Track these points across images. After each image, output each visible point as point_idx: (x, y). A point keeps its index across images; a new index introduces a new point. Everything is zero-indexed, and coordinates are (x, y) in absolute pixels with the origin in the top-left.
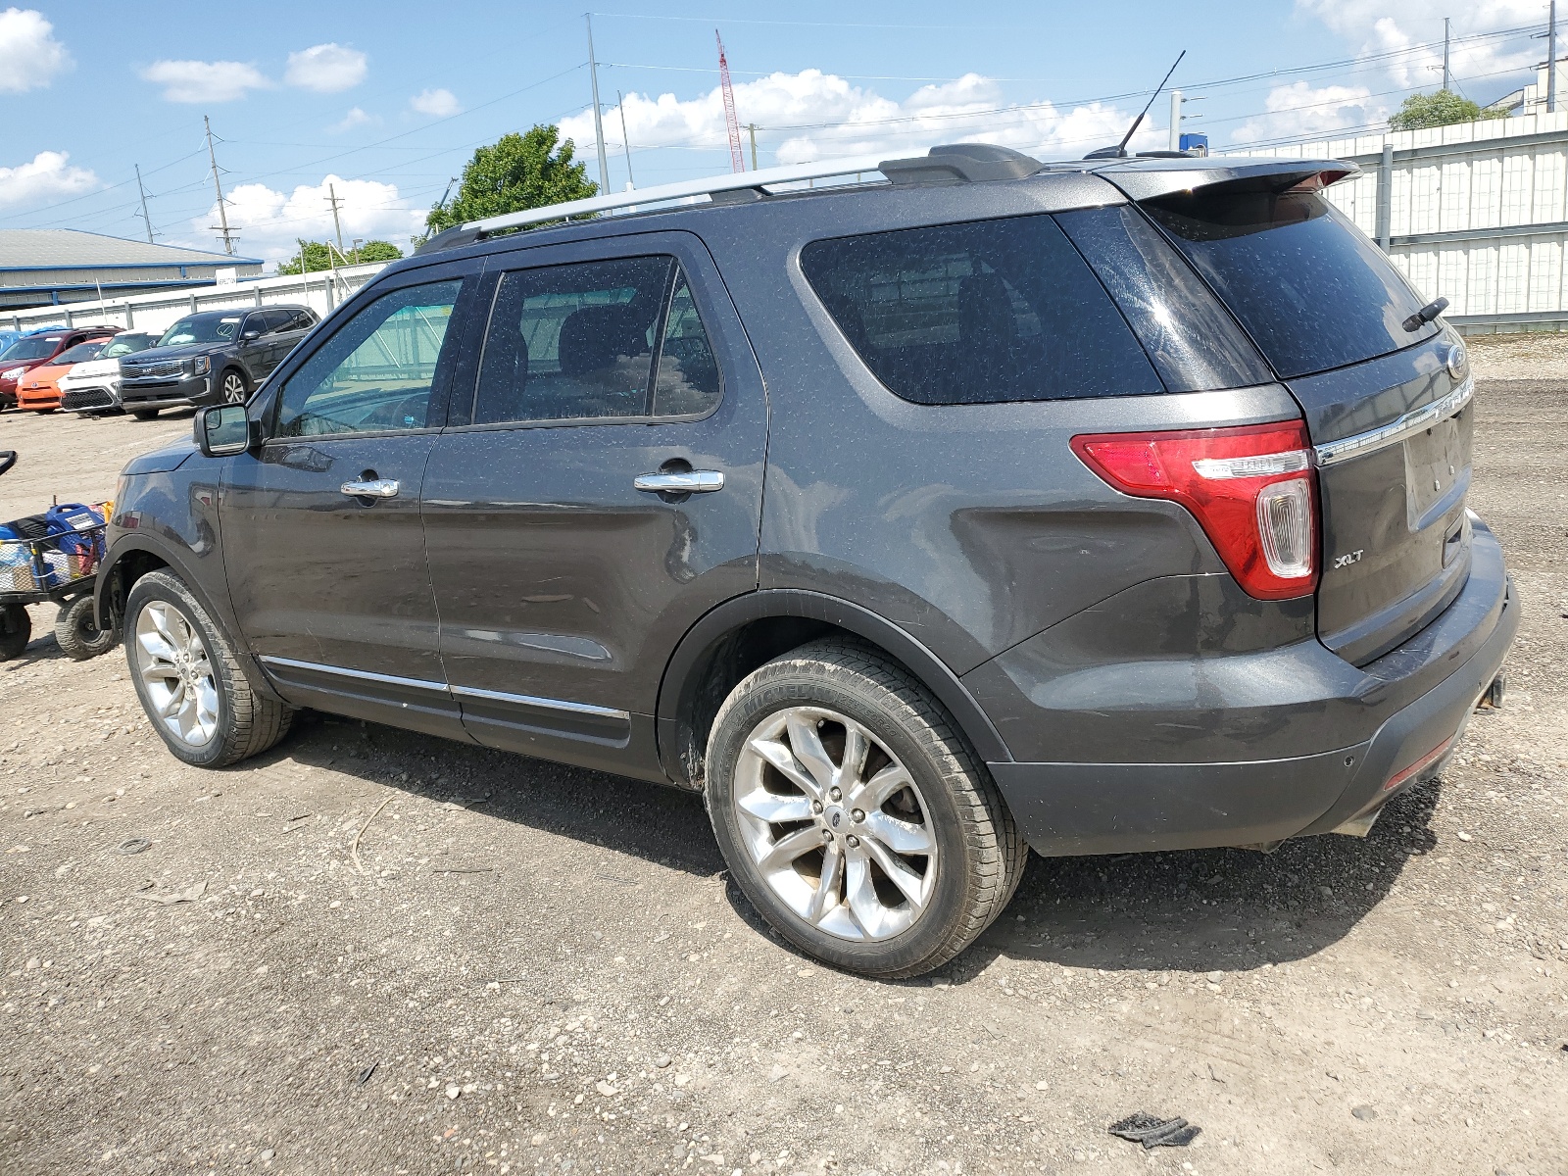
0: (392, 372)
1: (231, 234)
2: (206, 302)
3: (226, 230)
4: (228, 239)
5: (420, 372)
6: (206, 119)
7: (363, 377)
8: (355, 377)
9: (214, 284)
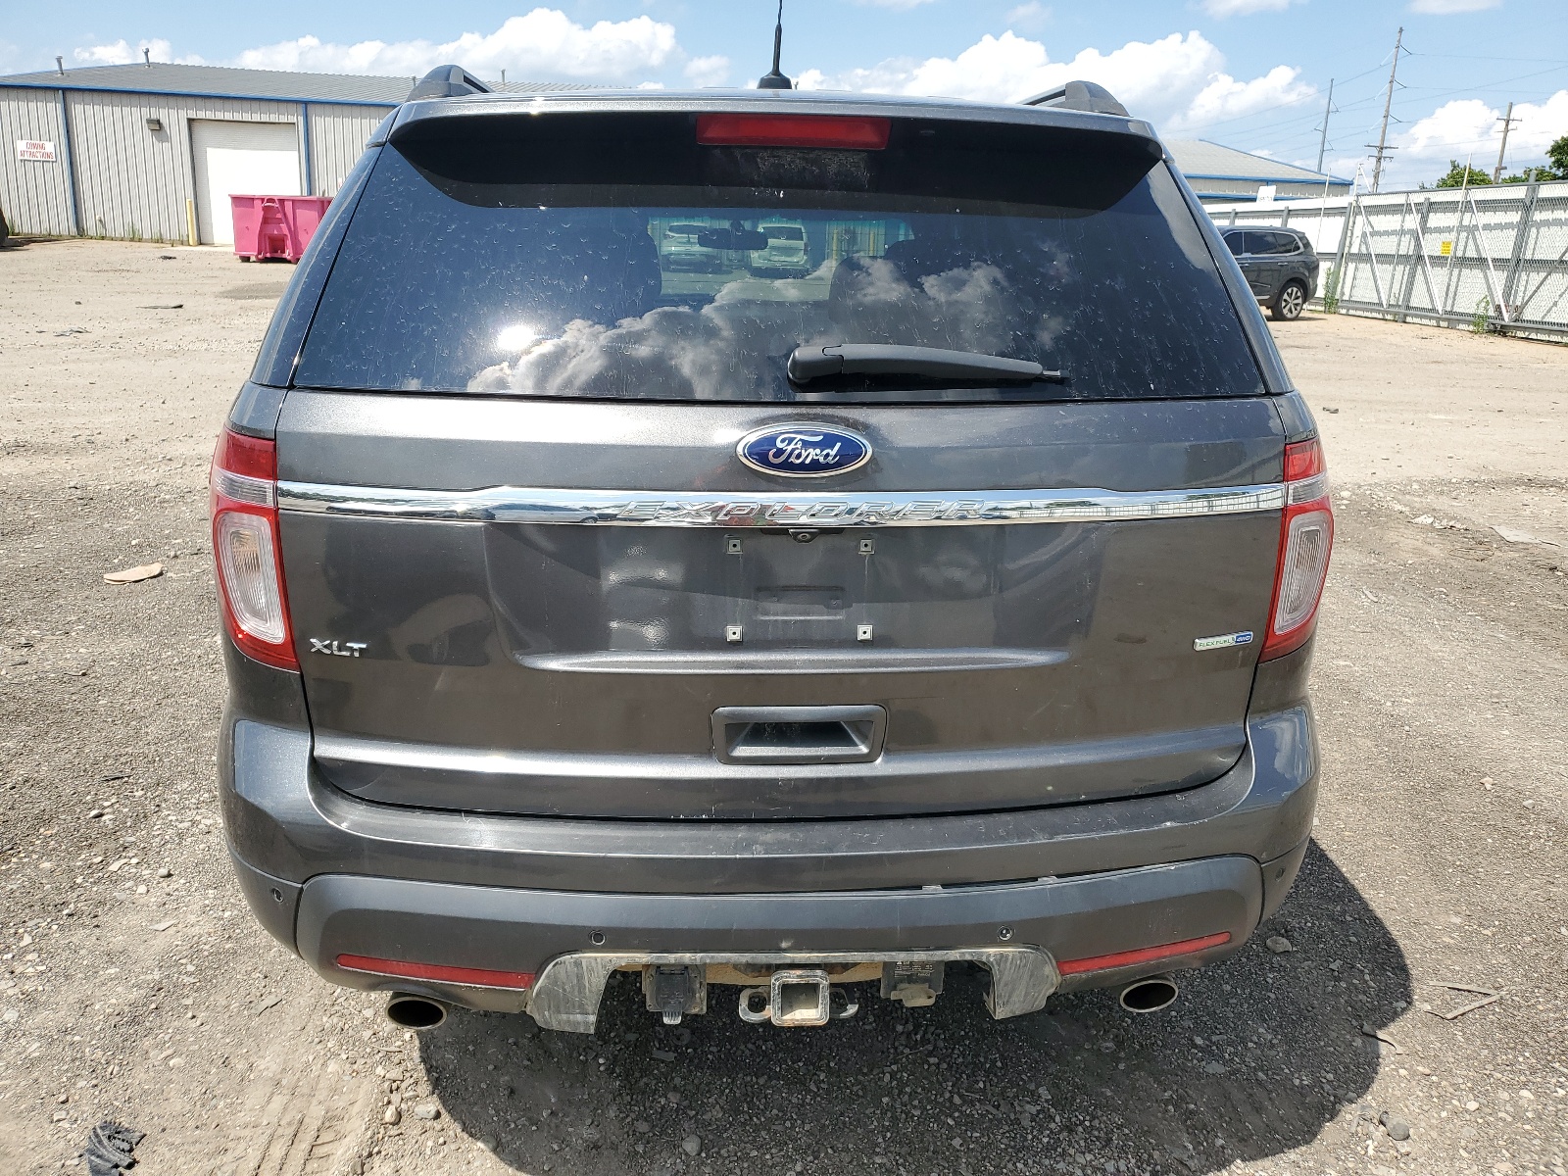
0: (1379, 311)
1: (1386, 153)
2: (1243, 217)
3: (1382, 148)
4: (1380, 159)
5: (1406, 315)
6: (1401, 30)
7: (1351, 312)
8: (1344, 311)
9: (1254, 200)
